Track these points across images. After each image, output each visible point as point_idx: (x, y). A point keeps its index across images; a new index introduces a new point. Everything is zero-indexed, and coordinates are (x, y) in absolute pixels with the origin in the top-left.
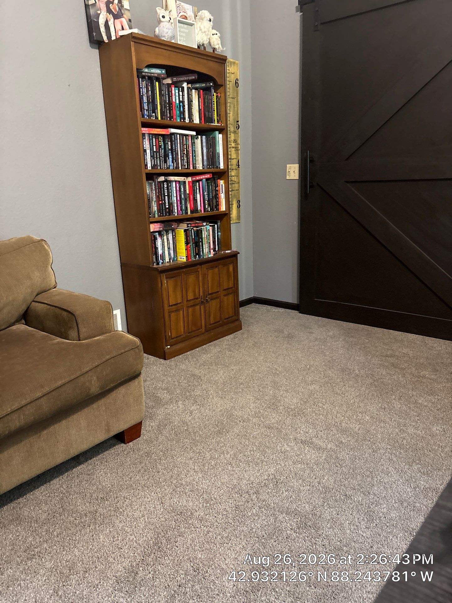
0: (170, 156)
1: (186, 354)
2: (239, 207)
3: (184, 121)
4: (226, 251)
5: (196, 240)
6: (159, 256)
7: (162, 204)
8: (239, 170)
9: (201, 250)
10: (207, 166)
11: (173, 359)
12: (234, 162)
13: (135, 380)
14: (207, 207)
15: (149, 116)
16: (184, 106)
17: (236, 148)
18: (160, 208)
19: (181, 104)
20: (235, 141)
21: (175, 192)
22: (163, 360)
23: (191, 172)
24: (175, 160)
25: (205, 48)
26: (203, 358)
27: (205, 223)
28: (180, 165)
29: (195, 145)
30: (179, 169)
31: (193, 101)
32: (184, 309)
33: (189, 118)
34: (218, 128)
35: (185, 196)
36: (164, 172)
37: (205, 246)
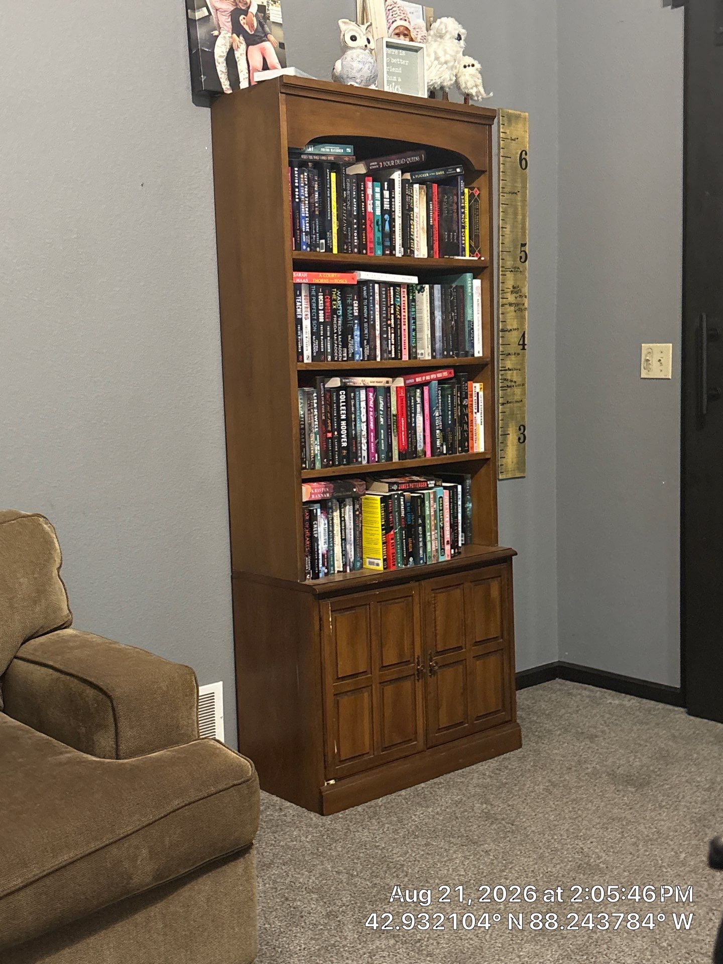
0: (357, 333)
1: (373, 803)
2: (522, 440)
3: (391, 252)
4: (485, 549)
5: (409, 519)
6: (320, 557)
7: (330, 438)
8: (524, 356)
9: (421, 544)
10: (444, 350)
11: (340, 815)
12: (514, 337)
13: (238, 861)
14: (438, 443)
15: (313, 246)
16: (392, 221)
17: (517, 305)
18: (327, 448)
19: (386, 216)
20: (516, 290)
21: (364, 411)
22: (317, 815)
23: (405, 365)
24: (367, 340)
25: (445, 95)
26: (415, 815)
27: (433, 482)
28: (378, 352)
29: (415, 306)
30: (375, 359)
31: (416, 210)
32: (374, 687)
33: (403, 247)
34: (471, 265)
35: (386, 420)
36: (340, 368)
37: (431, 535)
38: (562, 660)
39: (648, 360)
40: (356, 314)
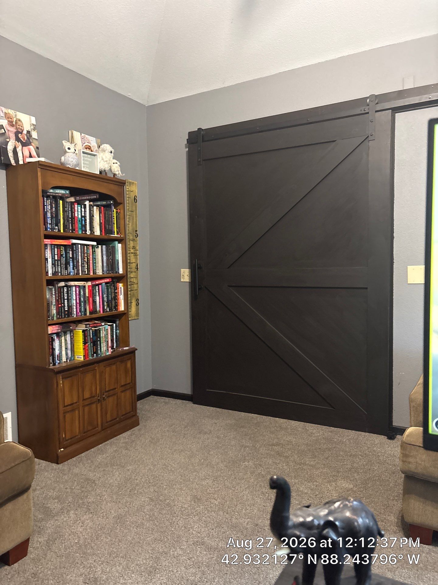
0: (71, 264)
1: (80, 455)
2: (137, 304)
3: (85, 233)
4: (124, 348)
5: (94, 338)
6: (56, 356)
7: (60, 307)
8: (138, 272)
9: (99, 349)
10: (107, 271)
11: (66, 463)
12: (134, 265)
13: (24, 494)
14: (105, 308)
15: (52, 229)
16: (85, 220)
17: (135, 253)
18: (59, 310)
19: (83, 218)
20: (134, 247)
21: (74, 295)
22: (56, 464)
23: (92, 277)
24: (75, 267)
25: (106, 173)
26: (98, 459)
27: (103, 323)
28: (80, 272)
29: (95, 253)
30: (79, 275)
31: (95, 216)
32: (80, 408)
33: (90, 230)
34: (117, 238)
35: (84, 299)
36: (64, 278)
37: (103, 345)
38: (153, 388)
39: (183, 275)
40: (71, 256)
